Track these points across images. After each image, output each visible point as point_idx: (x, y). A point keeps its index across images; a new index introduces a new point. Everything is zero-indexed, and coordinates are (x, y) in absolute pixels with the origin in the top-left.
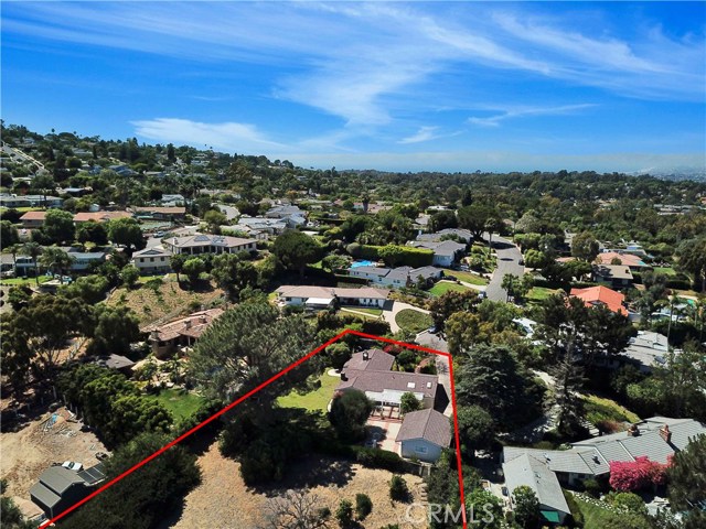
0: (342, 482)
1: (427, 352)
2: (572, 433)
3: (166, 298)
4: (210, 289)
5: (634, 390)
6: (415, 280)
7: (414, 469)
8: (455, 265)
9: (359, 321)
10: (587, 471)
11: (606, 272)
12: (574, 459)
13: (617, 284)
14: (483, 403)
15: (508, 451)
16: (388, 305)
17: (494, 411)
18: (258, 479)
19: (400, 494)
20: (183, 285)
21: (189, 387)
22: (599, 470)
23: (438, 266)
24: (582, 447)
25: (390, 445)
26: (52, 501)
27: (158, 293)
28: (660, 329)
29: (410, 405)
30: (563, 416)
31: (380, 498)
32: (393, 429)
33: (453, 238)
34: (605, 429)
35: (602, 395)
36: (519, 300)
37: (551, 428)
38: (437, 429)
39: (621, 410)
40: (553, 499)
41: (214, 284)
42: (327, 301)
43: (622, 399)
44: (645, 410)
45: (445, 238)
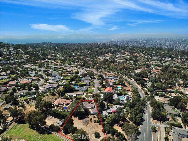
0: (88, 117)
1: (91, 101)
2: (108, 108)
3: (50, 97)
4: (56, 95)
5: (114, 103)
6: (86, 90)
7: (95, 115)
8: (90, 85)
9: (82, 98)
10: (110, 112)
11: (110, 84)
12: (109, 111)
13: (111, 86)
14: (100, 107)
15: (103, 111)
16: (83, 94)
17: (101, 108)
18: (80, 119)
19: (94, 117)
20: (52, 95)
21: (64, 110)
22: (111, 112)
23: (87, 86)
24: (109, 110)
25: (92, 113)
26: (61, 125)
27: (49, 97)
28: (116, 93)
29: (92, 108)
30: (107, 107)
31: (93, 118)
32: (91, 111)
33: (88, 79)
34: (111, 107)
35: (111, 103)
36: (100, 91)
37: (106, 108)
38: (96, 110)
39: (113, 105)
40: (108, 115)
41: (57, 94)
42: (76, 95)
43: (113, 104)
44: (115, 105)
45: (87, 79)
